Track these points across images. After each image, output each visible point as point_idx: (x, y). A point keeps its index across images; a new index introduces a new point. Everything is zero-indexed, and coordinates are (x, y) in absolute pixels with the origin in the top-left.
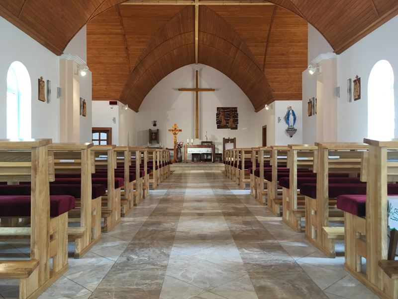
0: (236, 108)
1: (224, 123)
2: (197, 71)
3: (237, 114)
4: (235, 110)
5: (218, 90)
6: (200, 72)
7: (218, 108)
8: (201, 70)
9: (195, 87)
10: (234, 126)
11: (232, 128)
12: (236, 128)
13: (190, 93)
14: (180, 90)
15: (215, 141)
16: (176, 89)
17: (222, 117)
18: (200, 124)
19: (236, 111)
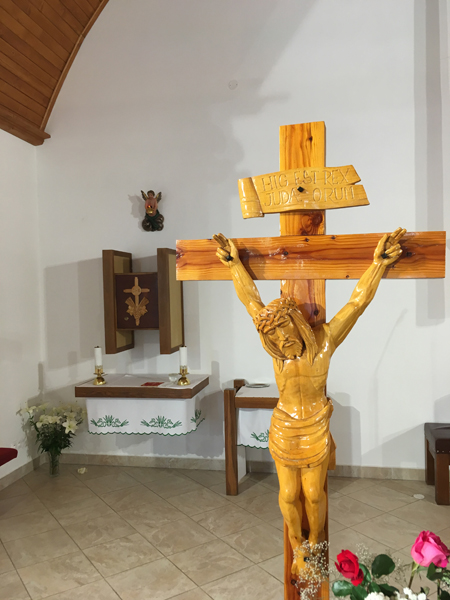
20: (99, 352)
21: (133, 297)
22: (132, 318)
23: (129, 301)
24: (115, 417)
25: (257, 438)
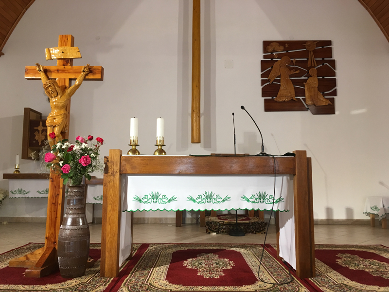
0: (329, 43)
3: (333, 63)
4: (324, 48)
10: (323, 103)
11: (317, 111)
19: (329, 53)
20: (18, 158)
21: (39, 131)
22: (37, 142)
23: (36, 133)
24: (23, 189)
25: (96, 199)
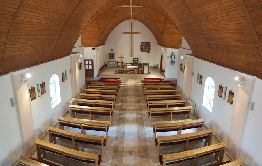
1: (144, 49)
2: (131, 24)
5: (141, 33)
6: (133, 24)
7: (141, 42)
8: (133, 22)
9: (131, 31)
10: (148, 51)
11: (147, 52)
12: (149, 52)
13: (128, 35)
14: (123, 33)
15: (140, 58)
16: (121, 33)
17: (143, 47)
18: (133, 50)
19: (150, 44)
